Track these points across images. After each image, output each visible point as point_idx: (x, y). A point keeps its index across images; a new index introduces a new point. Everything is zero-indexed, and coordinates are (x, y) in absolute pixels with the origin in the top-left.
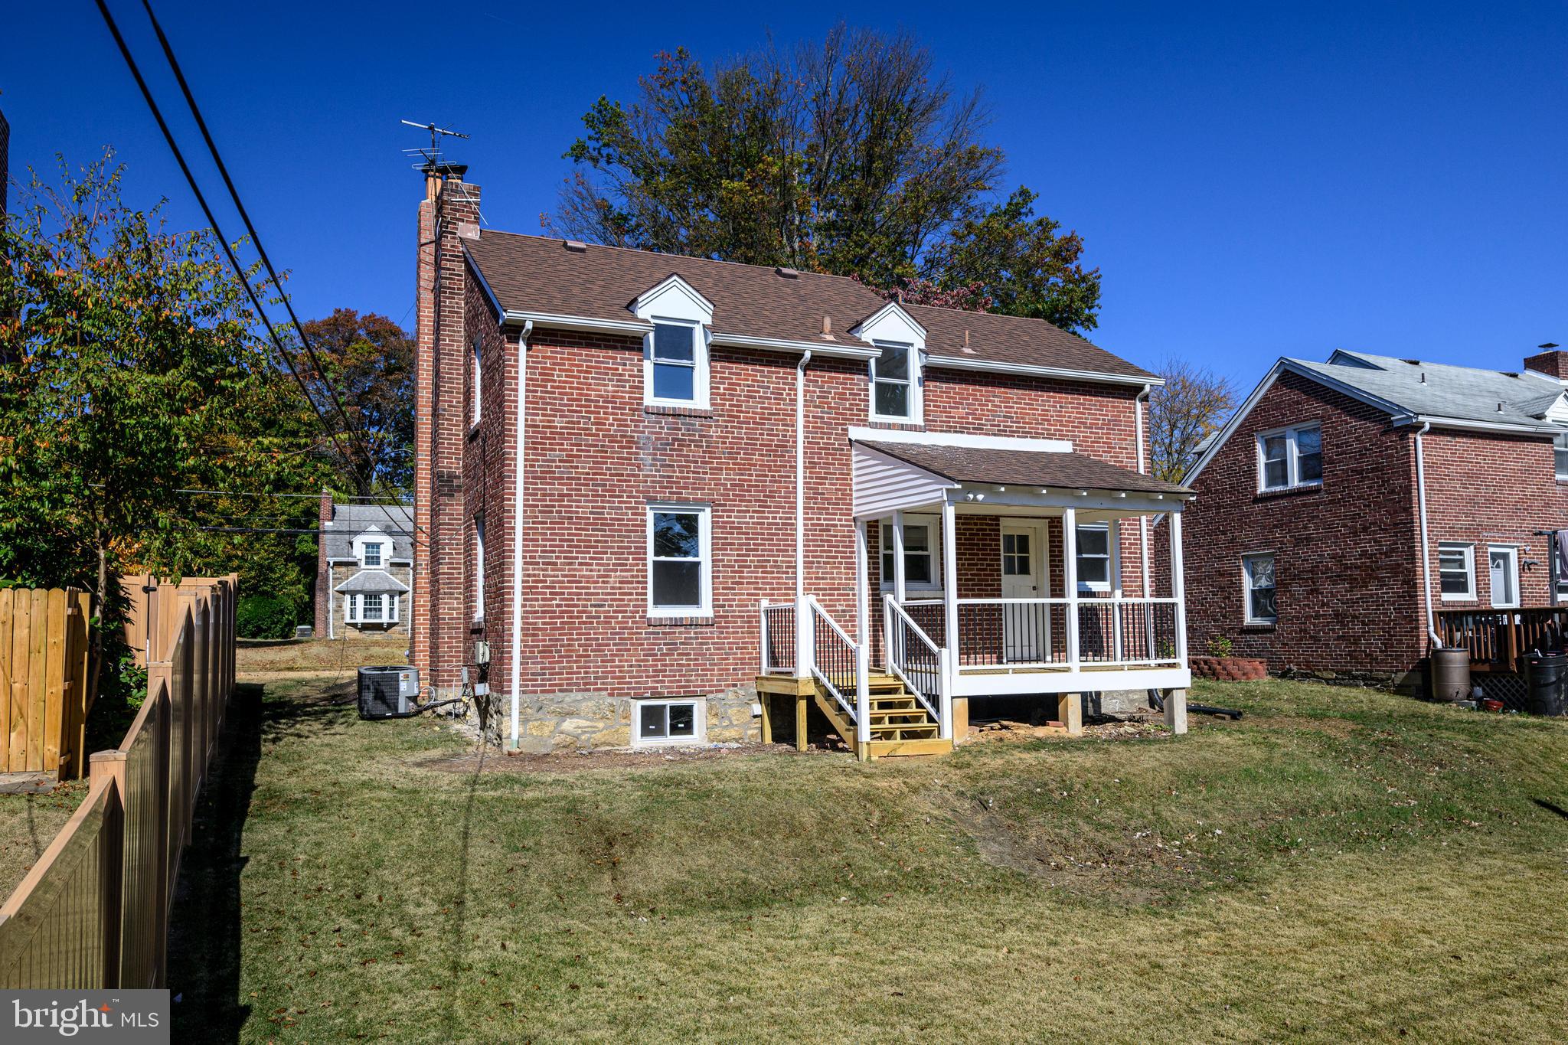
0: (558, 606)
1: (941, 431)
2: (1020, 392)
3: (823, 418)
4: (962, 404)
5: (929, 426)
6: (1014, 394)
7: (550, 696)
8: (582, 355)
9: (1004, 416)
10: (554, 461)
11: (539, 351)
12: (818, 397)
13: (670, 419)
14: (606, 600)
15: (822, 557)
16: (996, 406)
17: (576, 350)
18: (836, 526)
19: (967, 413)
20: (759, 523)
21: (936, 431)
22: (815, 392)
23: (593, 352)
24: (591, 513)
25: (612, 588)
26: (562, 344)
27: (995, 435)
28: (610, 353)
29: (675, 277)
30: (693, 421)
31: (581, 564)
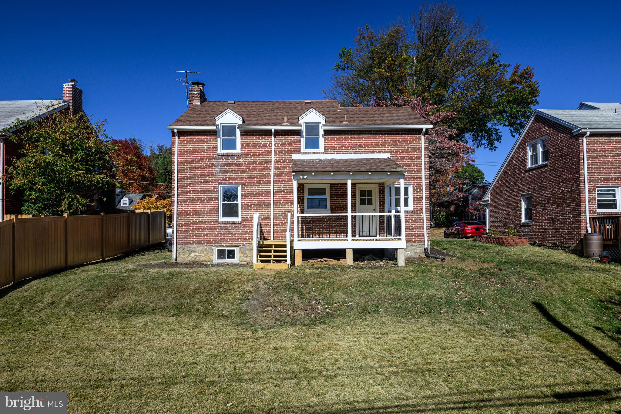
0: (189, 218)
1: (331, 153)
2: (366, 136)
3: (282, 152)
4: (340, 143)
5: (326, 152)
6: (363, 137)
7: (187, 245)
8: (196, 138)
9: (359, 146)
10: (187, 173)
11: (182, 138)
12: (281, 145)
13: (226, 157)
14: (204, 216)
15: (281, 200)
16: (355, 142)
17: (194, 137)
18: (287, 189)
19: (342, 146)
20: (258, 190)
21: (328, 153)
22: (279, 143)
23: (200, 137)
24: (200, 188)
25: (207, 212)
26: (190, 135)
27: (354, 153)
28: (205, 137)
29: (228, 109)
30: (234, 157)
31: (196, 205)
